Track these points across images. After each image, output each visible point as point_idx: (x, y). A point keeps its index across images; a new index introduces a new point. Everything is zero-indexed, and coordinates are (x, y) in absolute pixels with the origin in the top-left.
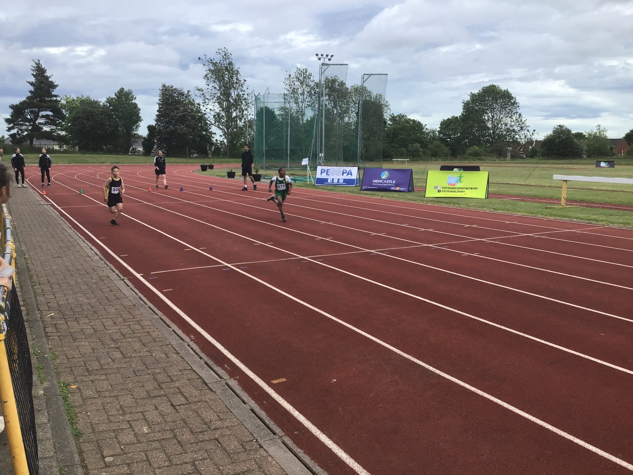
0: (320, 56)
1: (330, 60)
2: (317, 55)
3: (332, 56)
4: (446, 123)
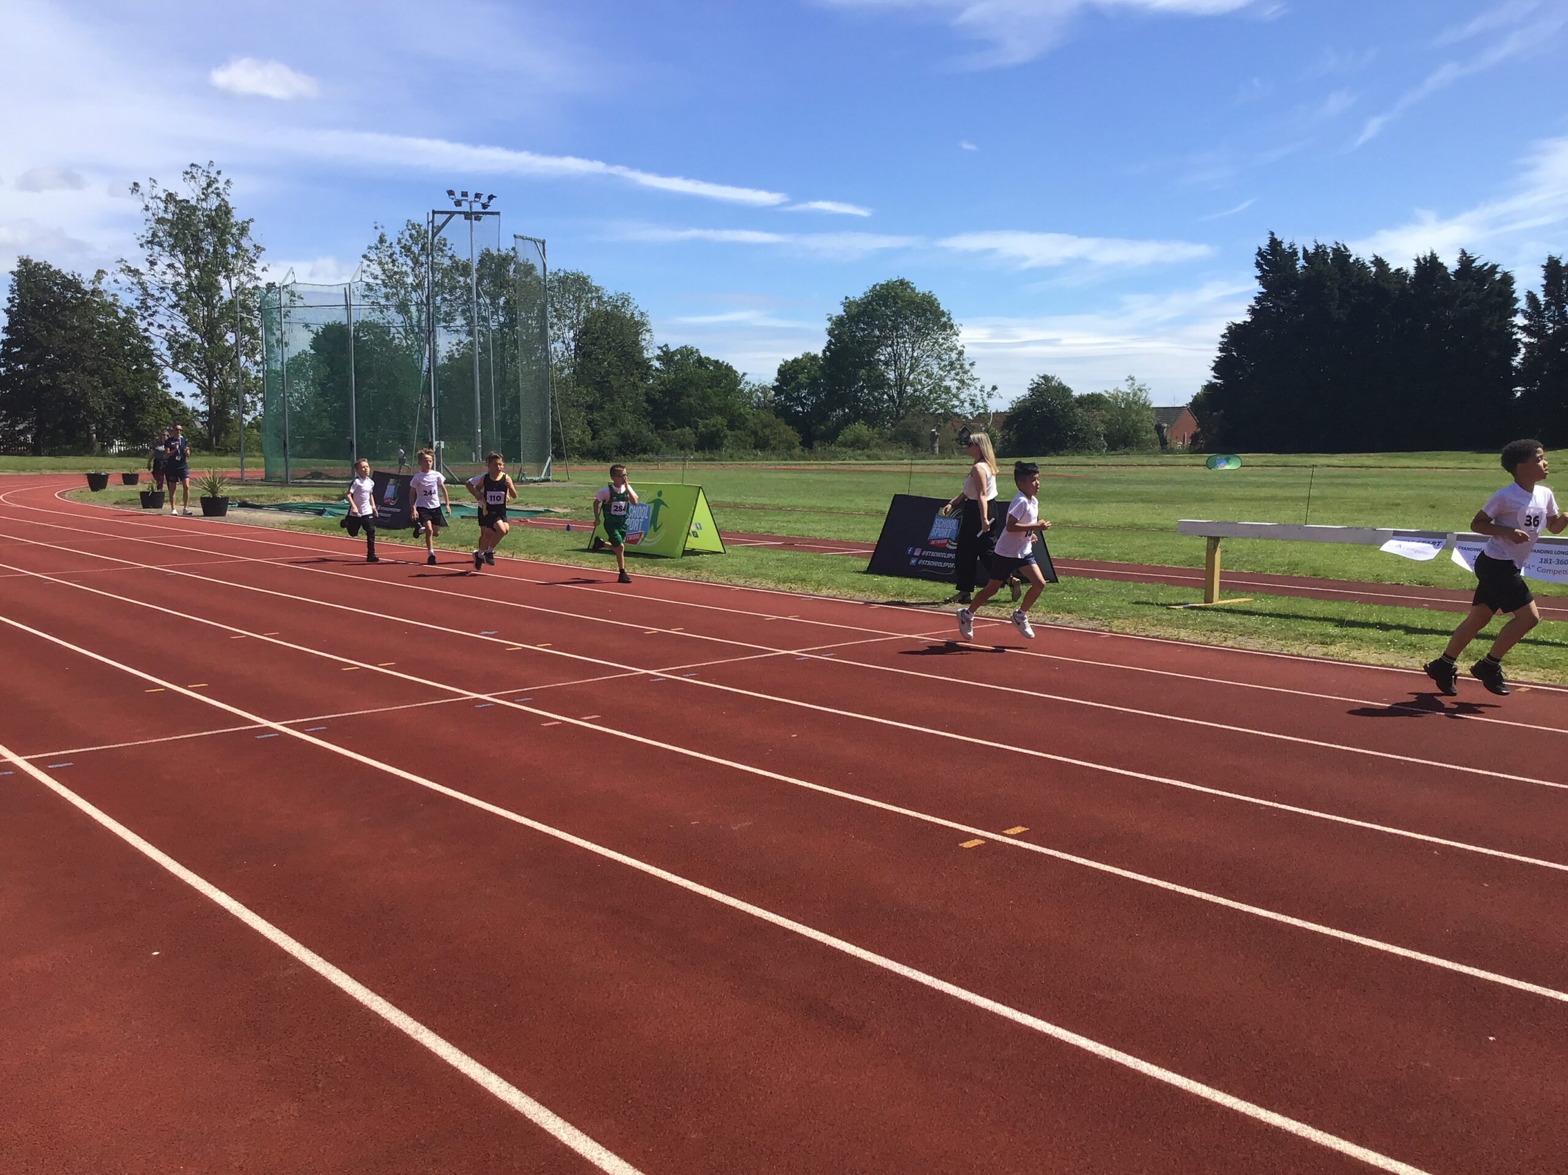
0: (458, 196)
2: (451, 193)
3: (491, 197)
4: (790, 369)
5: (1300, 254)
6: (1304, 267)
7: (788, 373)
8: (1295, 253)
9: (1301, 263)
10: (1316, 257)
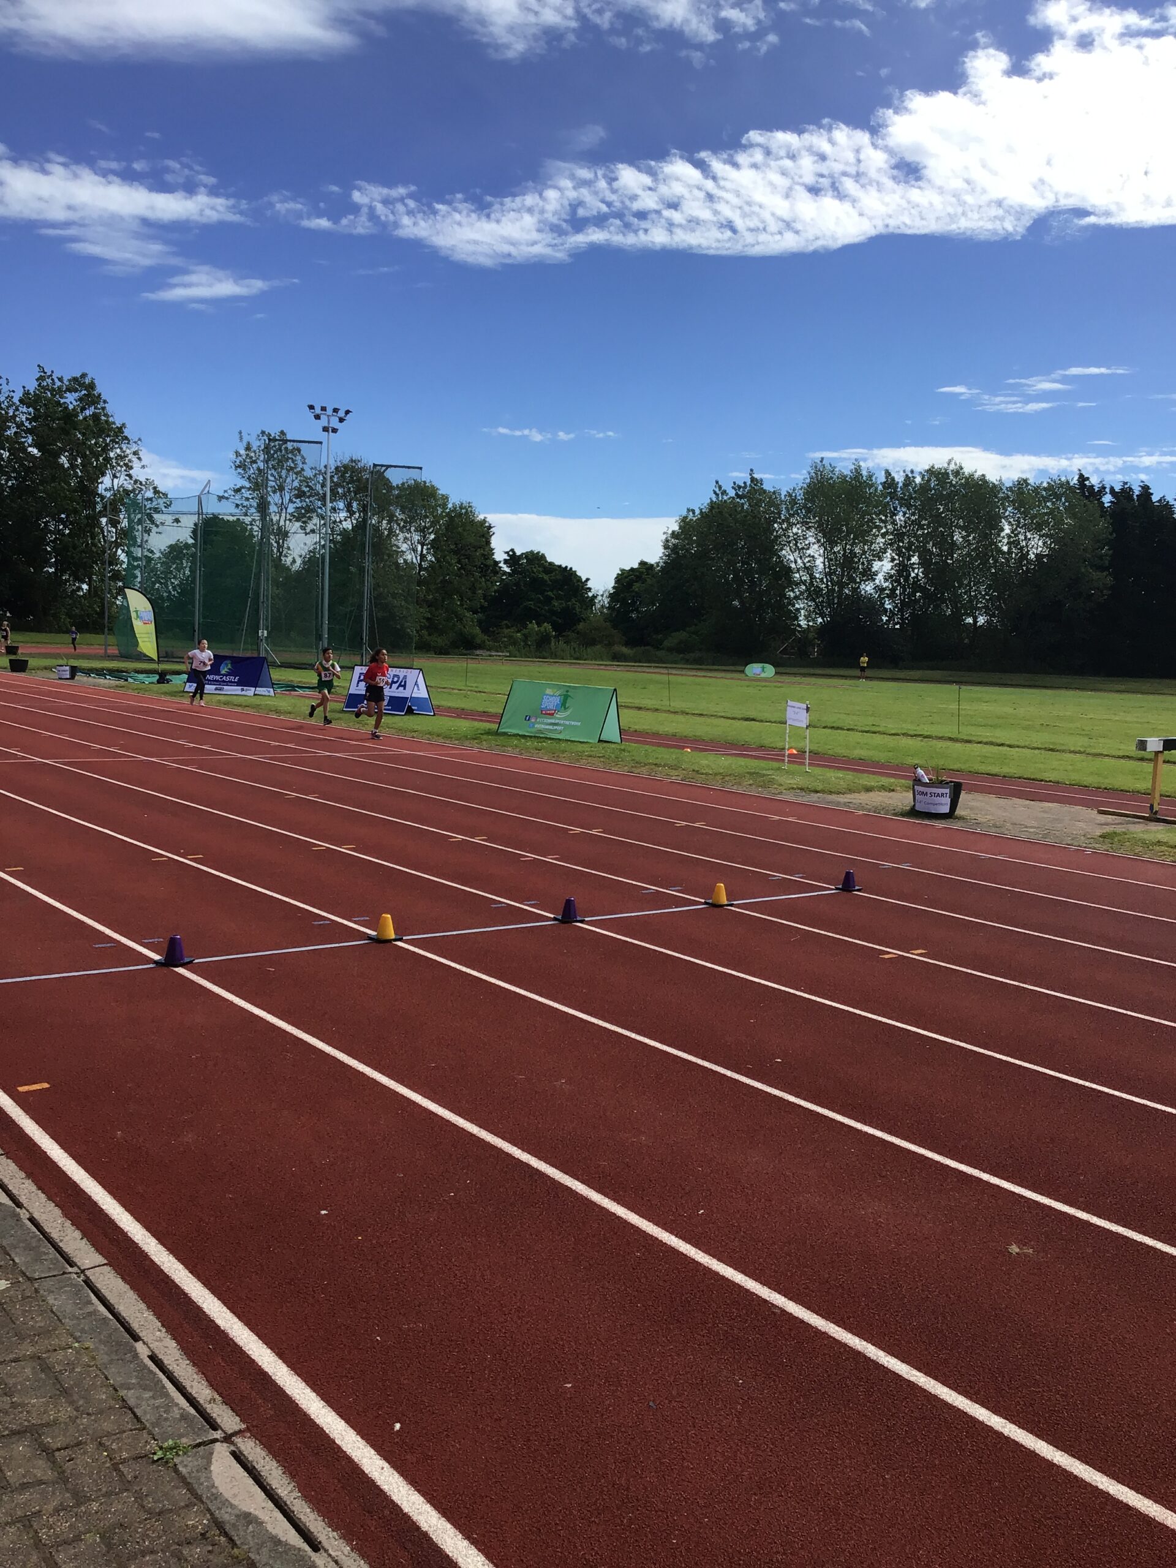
0: (318, 411)
1: (341, 420)
2: (311, 407)
3: (347, 412)
4: (626, 577)
5: (1108, 490)
6: (1111, 502)
7: (627, 581)
8: (1104, 488)
9: (1107, 499)
10: (1123, 495)
